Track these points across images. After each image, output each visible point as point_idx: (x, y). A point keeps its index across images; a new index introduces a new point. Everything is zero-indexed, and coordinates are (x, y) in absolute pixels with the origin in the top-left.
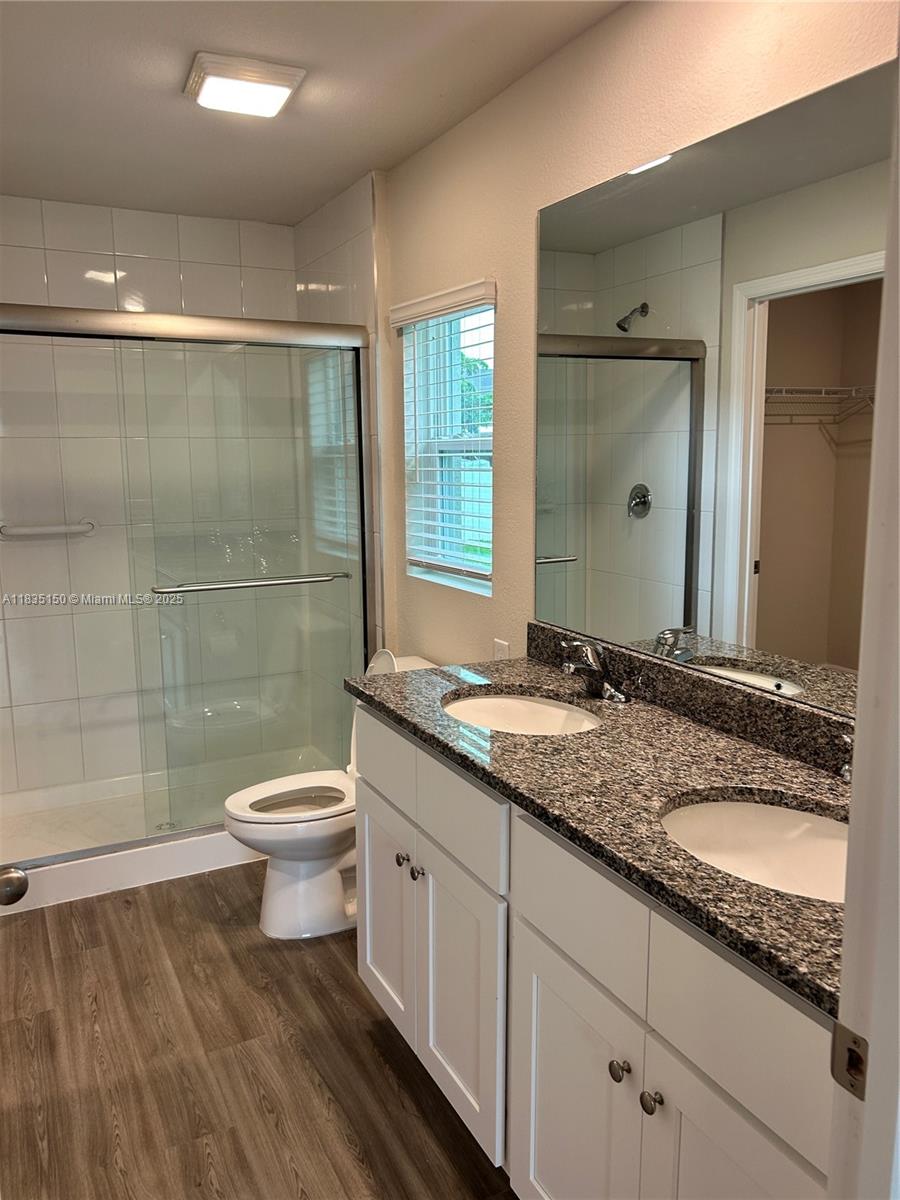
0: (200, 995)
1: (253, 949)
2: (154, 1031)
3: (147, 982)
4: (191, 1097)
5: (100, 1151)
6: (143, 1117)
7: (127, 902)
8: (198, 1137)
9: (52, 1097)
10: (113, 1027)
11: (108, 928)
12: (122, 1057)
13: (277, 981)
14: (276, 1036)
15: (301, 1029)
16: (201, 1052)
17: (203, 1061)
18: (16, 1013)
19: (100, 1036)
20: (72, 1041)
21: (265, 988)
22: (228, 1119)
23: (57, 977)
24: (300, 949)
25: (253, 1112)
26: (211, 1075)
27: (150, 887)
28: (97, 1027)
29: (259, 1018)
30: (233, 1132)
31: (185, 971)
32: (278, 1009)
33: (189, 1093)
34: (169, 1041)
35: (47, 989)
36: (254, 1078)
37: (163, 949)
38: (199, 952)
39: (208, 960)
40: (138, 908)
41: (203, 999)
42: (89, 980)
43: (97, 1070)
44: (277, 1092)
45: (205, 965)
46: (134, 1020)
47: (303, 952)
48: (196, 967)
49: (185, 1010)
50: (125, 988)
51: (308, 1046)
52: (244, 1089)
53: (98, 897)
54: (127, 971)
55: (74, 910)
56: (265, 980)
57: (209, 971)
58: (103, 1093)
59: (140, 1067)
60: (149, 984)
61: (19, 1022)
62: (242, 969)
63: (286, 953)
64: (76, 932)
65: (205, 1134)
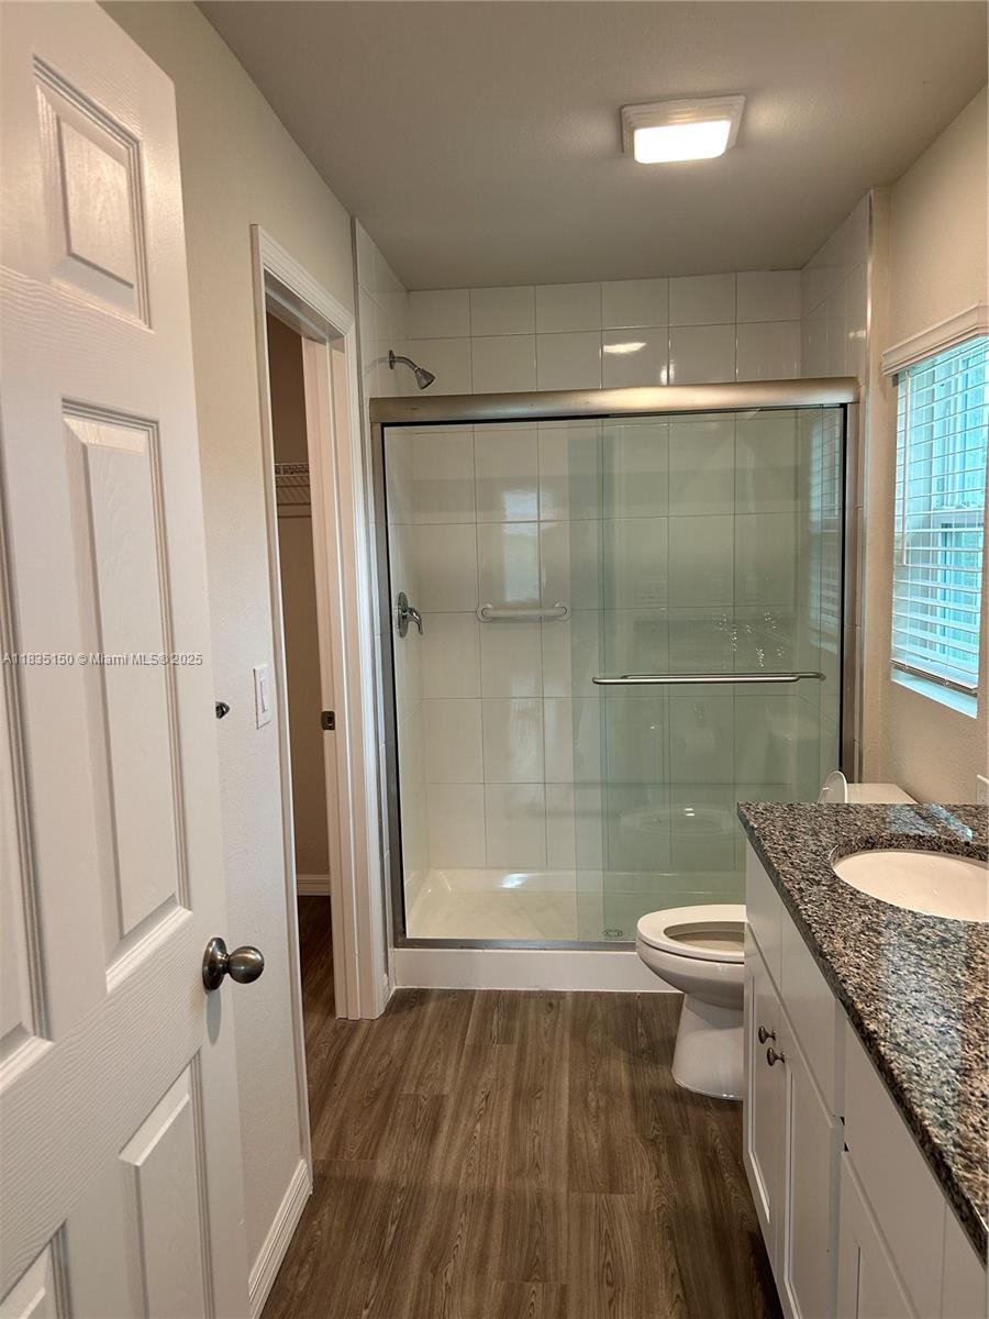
0: (584, 1126)
1: (657, 1093)
2: (528, 1149)
3: (538, 1095)
4: (537, 1234)
5: (436, 1259)
6: (486, 1236)
7: (551, 1005)
8: (527, 1281)
9: (416, 1183)
10: (492, 1130)
11: (524, 1028)
12: (489, 1166)
13: (669, 1137)
14: (645, 1201)
15: (676, 1203)
16: (563, 1189)
17: (562, 1201)
18: (417, 1088)
19: (478, 1137)
20: (452, 1134)
21: (653, 1142)
22: (564, 1274)
23: (462, 1064)
24: (707, 1107)
25: (592, 1278)
26: (564, 1217)
27: (577, 994)
28: (478, 1127)
29: (635, 1174)
30: (564, 1290)
31: (579, 1096)
32: (659, 1169)
33: (537, 1230)
34: (537, 1165)
35: (450, 1072)
36: (606, 1239)
37: (566, 1066)
38: (600, 1079)
39: (606, 1090)
40: (558, 1013)
41: (586, 1132)
42: (489, 1075)
43: (464, 1171)
44: (624, 1263)
45: (600, 1094)
46: (514, 1130)
47: (708, 1113)
48: (591, 1094)
49: (564, 1138)
50: (517, 1095)
51: (676, 1225)
52: (592, 1248)
53: (526, 992)
54: (525, 1077)
55: (501, 998)
56: (656, 1132)
57: (602, 1104)
58: (460, 1197)
59: (501, 1183)
60: (539, 1098)
61: (416, 1097)
62: (636, 1111)
63: (689, 1108)
64: (495, 1022)
65: (535, 1279)
